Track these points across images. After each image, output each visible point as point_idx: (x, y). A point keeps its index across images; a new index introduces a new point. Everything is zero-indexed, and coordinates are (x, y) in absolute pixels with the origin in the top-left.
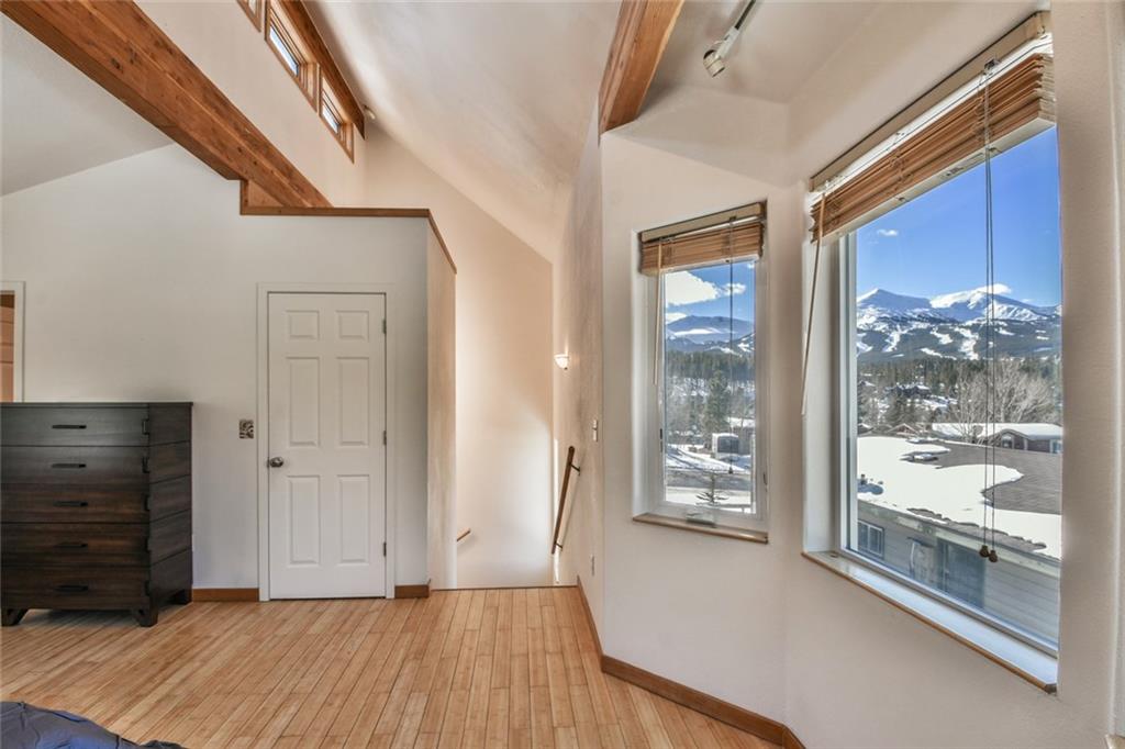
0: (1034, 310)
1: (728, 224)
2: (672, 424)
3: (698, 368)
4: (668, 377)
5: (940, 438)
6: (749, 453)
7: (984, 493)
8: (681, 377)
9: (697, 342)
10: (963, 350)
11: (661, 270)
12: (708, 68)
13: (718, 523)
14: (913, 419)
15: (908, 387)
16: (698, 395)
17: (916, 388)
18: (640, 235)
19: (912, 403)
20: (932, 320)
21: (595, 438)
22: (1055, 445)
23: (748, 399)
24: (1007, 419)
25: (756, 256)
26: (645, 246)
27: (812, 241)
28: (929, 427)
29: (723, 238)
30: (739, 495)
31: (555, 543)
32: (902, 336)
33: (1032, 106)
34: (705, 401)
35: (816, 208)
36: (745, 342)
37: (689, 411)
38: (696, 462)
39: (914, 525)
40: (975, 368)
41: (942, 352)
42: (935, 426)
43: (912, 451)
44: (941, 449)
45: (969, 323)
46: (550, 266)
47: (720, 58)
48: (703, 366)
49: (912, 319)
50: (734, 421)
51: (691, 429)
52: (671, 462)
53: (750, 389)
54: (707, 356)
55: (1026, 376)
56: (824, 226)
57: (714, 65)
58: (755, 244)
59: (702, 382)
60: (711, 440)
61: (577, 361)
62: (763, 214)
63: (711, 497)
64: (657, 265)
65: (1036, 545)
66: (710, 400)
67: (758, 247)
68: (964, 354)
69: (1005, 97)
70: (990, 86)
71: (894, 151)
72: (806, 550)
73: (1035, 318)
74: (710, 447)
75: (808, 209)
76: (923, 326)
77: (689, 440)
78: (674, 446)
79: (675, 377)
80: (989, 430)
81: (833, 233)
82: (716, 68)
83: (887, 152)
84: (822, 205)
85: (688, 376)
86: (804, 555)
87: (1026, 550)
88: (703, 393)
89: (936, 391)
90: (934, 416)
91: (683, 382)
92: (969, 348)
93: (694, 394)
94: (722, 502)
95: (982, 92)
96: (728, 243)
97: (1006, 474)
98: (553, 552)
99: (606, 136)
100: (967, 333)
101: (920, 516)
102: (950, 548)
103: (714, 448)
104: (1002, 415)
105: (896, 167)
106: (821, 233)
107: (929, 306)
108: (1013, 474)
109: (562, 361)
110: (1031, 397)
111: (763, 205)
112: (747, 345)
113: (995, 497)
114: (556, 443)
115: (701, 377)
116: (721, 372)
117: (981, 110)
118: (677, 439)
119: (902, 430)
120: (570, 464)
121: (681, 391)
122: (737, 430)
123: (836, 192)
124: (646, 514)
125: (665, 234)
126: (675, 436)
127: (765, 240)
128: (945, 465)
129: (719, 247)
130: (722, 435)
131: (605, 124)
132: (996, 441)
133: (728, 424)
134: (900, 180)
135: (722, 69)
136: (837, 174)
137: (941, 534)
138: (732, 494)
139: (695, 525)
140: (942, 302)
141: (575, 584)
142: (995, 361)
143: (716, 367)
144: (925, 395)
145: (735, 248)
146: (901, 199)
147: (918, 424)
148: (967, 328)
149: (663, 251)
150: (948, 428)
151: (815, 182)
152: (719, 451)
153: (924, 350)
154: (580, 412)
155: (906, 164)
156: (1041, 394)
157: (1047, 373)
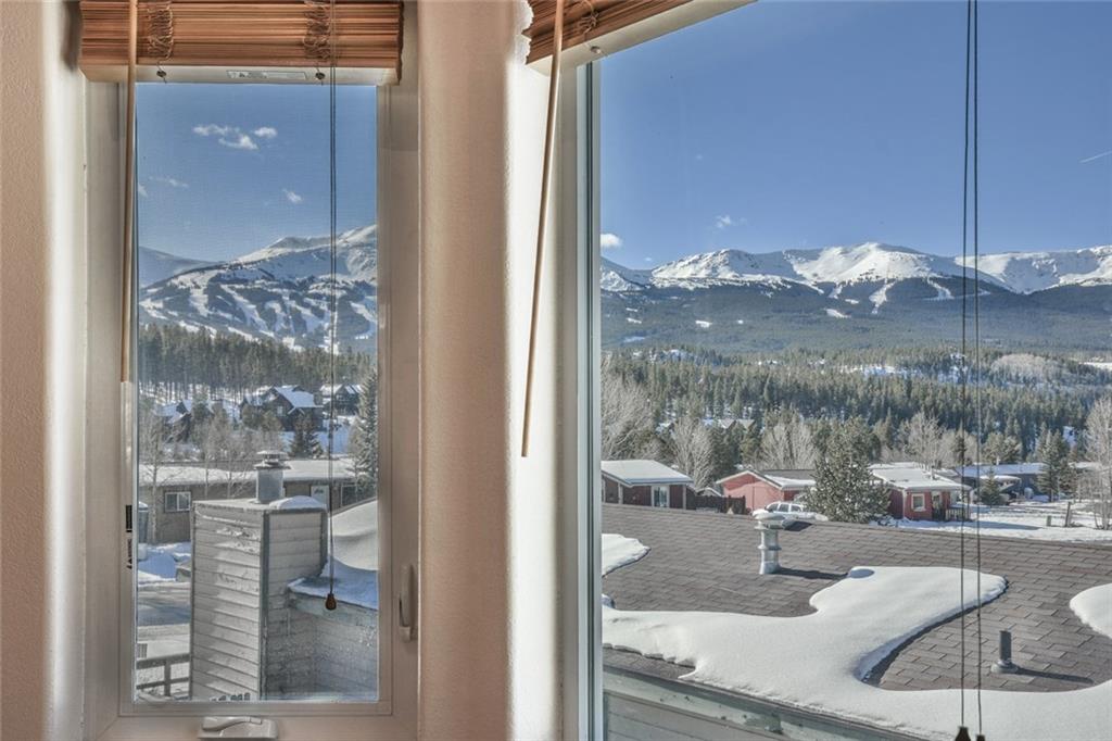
22: (657, 493)
36: (155, 298)
65: (681, 666)
112: (160, 305)
113: (618, 591)
156: (637, 412)
157: (641, 378)
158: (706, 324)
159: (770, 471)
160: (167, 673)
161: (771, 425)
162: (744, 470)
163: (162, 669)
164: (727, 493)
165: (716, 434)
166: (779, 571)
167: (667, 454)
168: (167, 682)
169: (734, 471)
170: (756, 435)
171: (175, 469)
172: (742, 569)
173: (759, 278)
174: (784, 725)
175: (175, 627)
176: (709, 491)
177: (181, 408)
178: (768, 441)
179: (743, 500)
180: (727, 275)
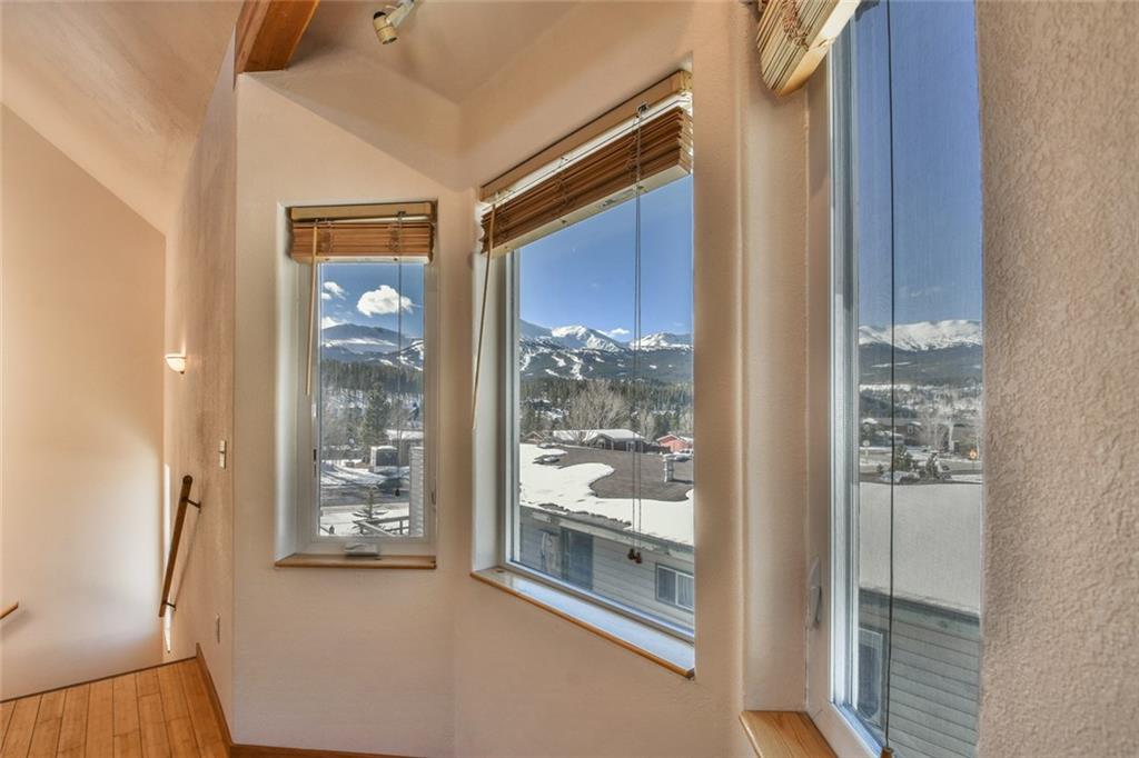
0: (617, 344)
1: (396, 219)
2: (326, 439)
3: (357, 379)
4: (323, 388)
5: (561, 444)
6: (407, 464)
7: (591, 485)
8: (337, 388)
9: (356, 352)
10: (573, 371)
11: (317, 258)
12: (378, 31)
13: (382, 553)
14: (540, 428)
15: (536, 400)
16: (357, 408)
17: (541, 402)
18: (289, 211)
19: (539, 414)
20: (554, 347)
21: (222, 464)
22: (629, 445)
23: (406, 411)
24: (601, 428)
25: (425, 259)
26: (295, 225)
27: (482, 252)
28: (551, 434)
29: (392, 233)
30: (397, 508)
31: (164, 602)
32: (532, 358)
33: (672, 155)
34: (363, 413)
35: (486, 218)
36: (404, 355)
37: (345, 424)
38: (355, 477)
39: (544, 518)
40: (582, 386)
41: (560, 373)
42: (555, 433)
43: (541, 455)
44: (562, 452)
45: (576, 351)
46: (162, 239)
47: (391, 25)
48: (362, 376)
49: (539, 345)
50: (392, 433)
51: (349, 444)
52: (326, 480)
53: (410, 402)
54: (366, 367)
55: (612, 394)
56: (494, 237)
57: (385, 30)
58: (425, 246)
59: (360, 394)
60: (369, 454)
61: (198, 363)
62: (434, 215)
63: (369, 513)
64: (310, 251)
65: (625, 524)
66: (368, 412)
67: (428, 249)
68: (573, 375)
69: (653, 141)
70: (643, 128)
71: (559, 174)
72: (476, 568)
73: (617, 350)
74: (369, 461)
75: (479, 219)
76: (546, 351)
77: (346, 455)
78: (330, 462)
79: (331, 388)
80: (592, 434)
81: (503, 246)
82: (387, 34)
83: (553, 174)
84: (493, 216)
85: (344, 387)
86: (472, 576)
87: (618, 528)
88: (361, 405)
89: (555, 404)
90: (555, 425)
91: (339, 394)
92: (576, 373)
93: (352, 406)
94: (380, 517)
95: (635, 132)
96: (396, 239)
97: (604, 470)
98: (162, 614)
99: (243, 78)
100: (576, 359)
101: (549, 510)
102: (570, 534)
103: (373, 461)
104: (598, 423)
105: (561, 188)
106: (491, 245)
107: (551, 335)
108: (607, 470)
109: (176, 362)
110: (615, 409)
111: (434, 205)
112: (406, 359)
113: (600, 489)
114: (167, 470)
115: (359, 388)
116: (380, 384)
117: (634, 149)
118: (332, 455)
119: (532, 436)
120: (184, 499)
121: (337, 403)
122: (396, 442)
123: (506, 204)
124: (294, 555)
125: (319, 216)
126: (331, 451)
127: (435, 243)
128: (565, 465)
129: (387, 242)
130: (380, 448)
131: (243, 62)
132: (594, 443)
133: (387, 436)
134: (564, 202)
135: (395, 39)
136: (506, 187)
137: (564, 524)
138: (390, 508)
139: (358, 559)
140: (560, 332)
141: (194, 654)
142: (594, 381)
143: (375, 378)
144: (548, 408)
145: (404, 246)
146: (564, 222)
147: (543, 432)
148: (576, 354)
149: (318, 234)
150: (565, 435)
151: (486, 190)
152: (378, 464)
153: (547, 370)
154: (202, 431)
155: (570, 188)
156: (621, 407)
157: (624, 391)
158: (654, 367)
159: (683, 435)
160: (401, 524)
161: (684, 414)
162: (670, 434)
163: (398, 523)
164: (662, 445)
165: (658, 418)
166: (674, 480)
167: (635, 427)
168: (401, 528)
169: (665, 434)
170: (677, 418)
171: (410, 433)
172: (657, 480)
173: (679, 346)
174: (671, 551)
175: (402, 504)
176: (654, 444)
177: (415, 405)
178: (682, 421)
179: (669, 448)
180: (664, 344)
